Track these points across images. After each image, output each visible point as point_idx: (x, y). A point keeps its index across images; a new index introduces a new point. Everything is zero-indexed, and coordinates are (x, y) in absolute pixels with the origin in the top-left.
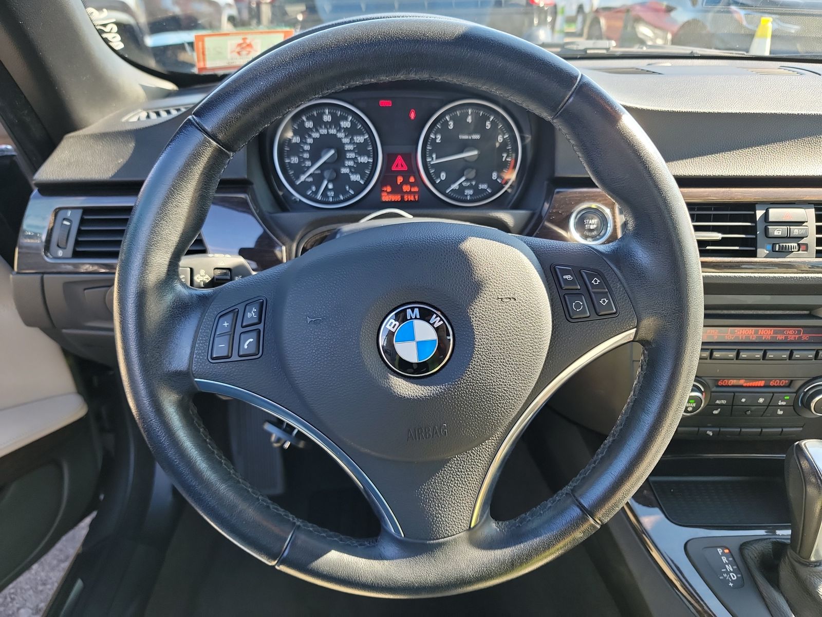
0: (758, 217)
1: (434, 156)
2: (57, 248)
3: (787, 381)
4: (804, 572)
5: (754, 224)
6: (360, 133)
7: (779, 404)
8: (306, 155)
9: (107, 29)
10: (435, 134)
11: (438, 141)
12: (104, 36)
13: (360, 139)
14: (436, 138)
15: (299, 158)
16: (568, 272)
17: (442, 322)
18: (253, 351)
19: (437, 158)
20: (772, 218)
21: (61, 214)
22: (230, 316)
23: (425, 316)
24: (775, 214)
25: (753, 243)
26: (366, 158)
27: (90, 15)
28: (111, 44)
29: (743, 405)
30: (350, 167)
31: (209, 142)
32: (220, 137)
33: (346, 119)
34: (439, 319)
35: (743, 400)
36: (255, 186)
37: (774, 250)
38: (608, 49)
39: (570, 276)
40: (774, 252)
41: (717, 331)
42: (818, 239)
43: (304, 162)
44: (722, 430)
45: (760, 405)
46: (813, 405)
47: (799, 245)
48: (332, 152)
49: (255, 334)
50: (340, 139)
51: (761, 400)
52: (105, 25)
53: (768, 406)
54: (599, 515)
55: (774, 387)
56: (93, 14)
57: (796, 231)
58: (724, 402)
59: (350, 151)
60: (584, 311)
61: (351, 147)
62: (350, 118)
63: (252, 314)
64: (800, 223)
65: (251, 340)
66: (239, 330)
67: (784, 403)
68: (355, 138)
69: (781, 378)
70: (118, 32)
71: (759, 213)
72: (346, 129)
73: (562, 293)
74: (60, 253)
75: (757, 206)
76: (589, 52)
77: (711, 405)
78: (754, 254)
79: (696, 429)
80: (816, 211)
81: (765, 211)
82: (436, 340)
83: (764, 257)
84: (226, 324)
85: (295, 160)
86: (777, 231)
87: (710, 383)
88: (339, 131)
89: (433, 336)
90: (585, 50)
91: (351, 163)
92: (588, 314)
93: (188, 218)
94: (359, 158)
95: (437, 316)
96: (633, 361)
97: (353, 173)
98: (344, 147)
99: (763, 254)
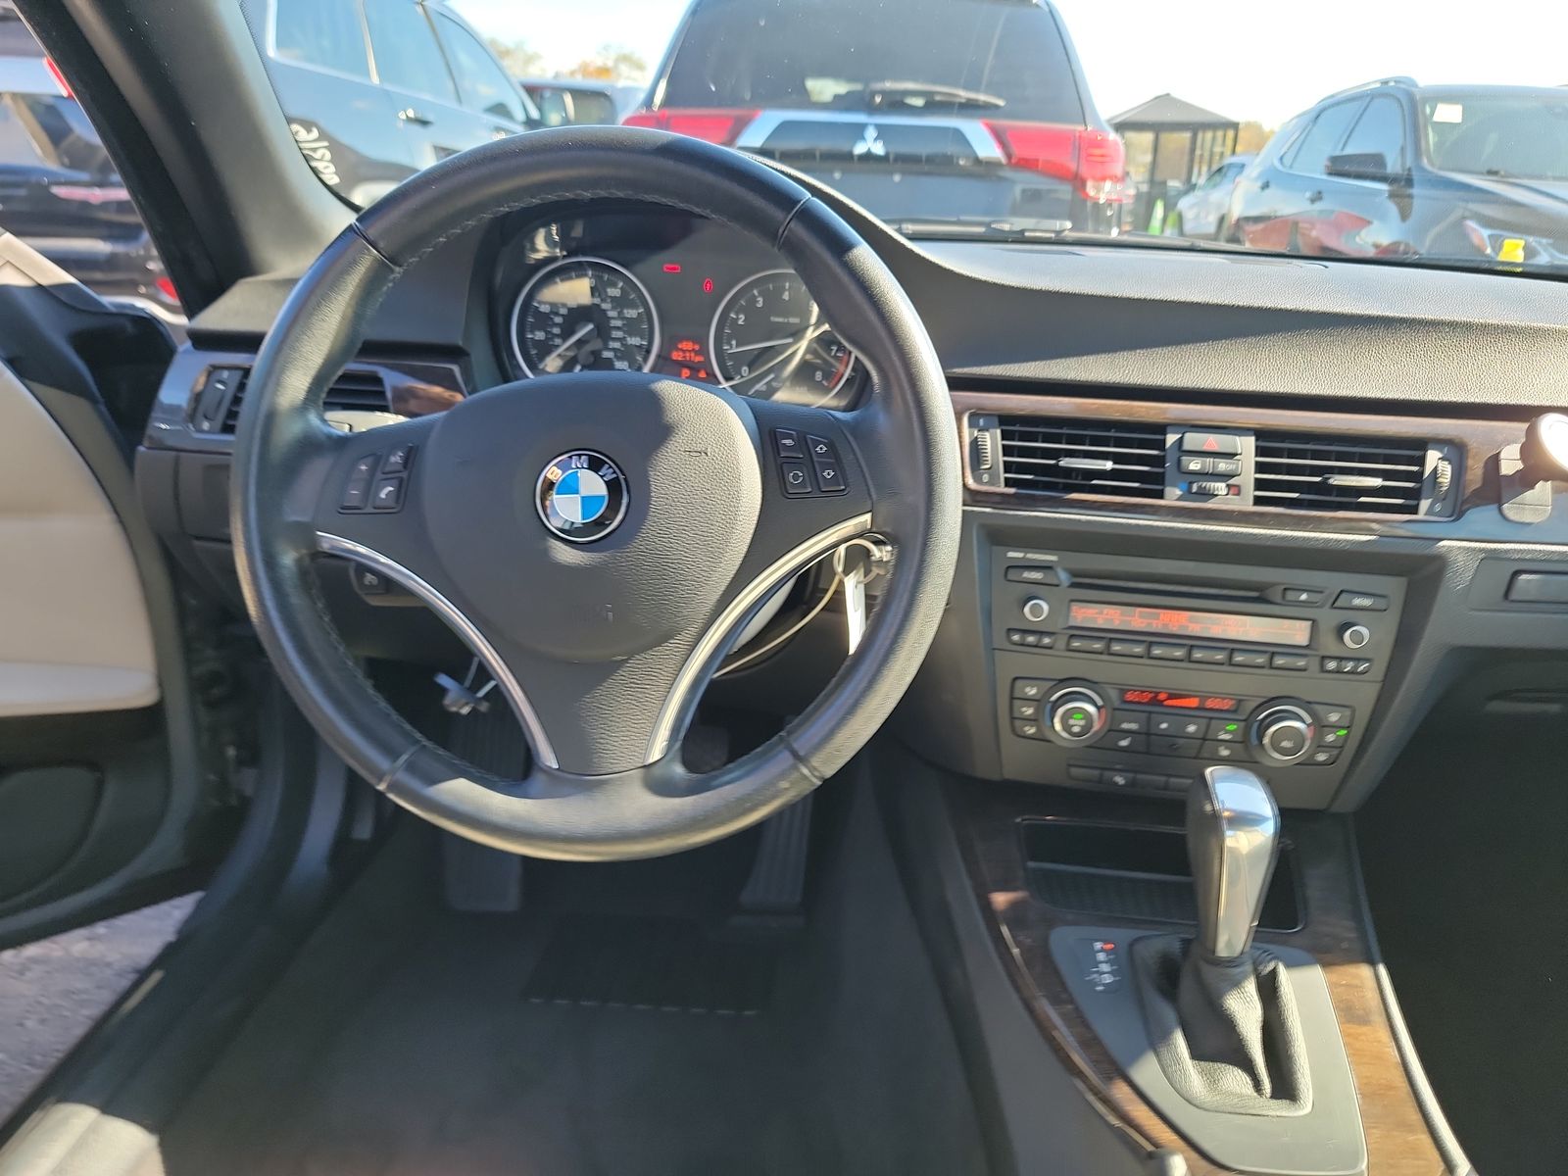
0: (1169, 443)
1: (734, 342)
2: (203, 418)
3: (1233, 702)
4: (1209, 973)
5: (1162, 454)
6: (633, 306)
7: (1220, 737)
8: (556, 330)
9: (317, 155)
10: (737, 314)
11: (740, 322)
12: (314, 164)
13: (631, 313)
14: (738, 319)
15: (547, 332)
16: (789, 436)
17: (614, 476)
18: (391, 503)
19: (737, 346)
20: (1187, 446)
21: (216, 375)
22: (370, 460)
23: (595, 465)
24: (1193, 440)
25: (1160, 479)
26: (638, 339)
27: (294, 134)
28: (323, 176)
29: (1164, 735)
30: (614, 350)
31: (368, 249)
32: (381, 245)
33: (614, 285)
34: (611, 470)
35: (1164, 726)
36: (473, 358)
37: (1189, 491)
38: (1058, 233)
39: (791, 441)
40: (1188, 495)
41: (1118, 611)
42: (1256, 480)
43: (552, 339)
44: (1140, 776)
45: (1190, 737)
46: (1266, 741)
47: (1228, 485)
48: (591, 326)
49: (396, 482)
50: (604, 311)
51: (1192, 729)
52: (315, 150)
53: (1204, 739)
54: (815, 762)
55: (1211, 710)
56: (300, 134)
57: (1223, 466)
58: (1133, 726)
59: (618, 328)
60: (803, 484)
61: (619, 323)
62: (621, 284)
63: (396, 458)
64: (1231, 456)
65: (391, 489)
66: (379, 475)
67: (1227, 737)
68: (625, 311)
69: (1223, 696)
70: (332, 161)
71: (1171, 439)
72: (614, 299)
73: (779, 462)
74: (206, 425)
75: (1169, 429)
76: (1027, 234)
77: (1113, 731)
78: (1160, 495)
79: (1096, 772)
80: (1257, 440)
81: (1180, 436)
82: (603, 497)
83: (1177, 500)
84: (363, 468)
85: (540, 335)
86: (1195, 465)
87: (1113, 694)
88: (603, 300)
89: (602, 490)
90: (1022, 232)
91: (617, 345)
92: (810, 490)
93: (335, 338)
94: (628, 339)
95: (611, 467)
96: (994, 649)
97: (619, 359)
98: (608, 322)
99: (1173, 495)
